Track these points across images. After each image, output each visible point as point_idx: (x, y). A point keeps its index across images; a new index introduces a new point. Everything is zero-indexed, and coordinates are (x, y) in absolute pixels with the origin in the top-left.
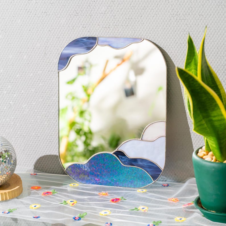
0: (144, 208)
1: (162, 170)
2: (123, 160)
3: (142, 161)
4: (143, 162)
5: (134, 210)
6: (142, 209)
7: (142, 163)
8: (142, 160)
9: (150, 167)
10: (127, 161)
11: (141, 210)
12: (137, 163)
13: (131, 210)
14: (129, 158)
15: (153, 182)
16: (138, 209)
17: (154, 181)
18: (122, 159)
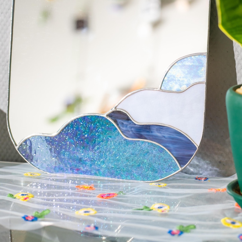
0: (161, 207)
1: (197, 147)
2: (124, 129)
3: (159, 130)
4: (162, 132)
5: (142, 210)
6: (159, 208)
7: (160, 133)
8: (161, 128)
9: (175, 141)
10: (133, 129)
11: (157, 209)
12: (150, 134)
13: (137, 210)
14: (135, 124)
15: (179, 169)
16: (151, 208)
17: (181, 167)
18: (123, 127)
